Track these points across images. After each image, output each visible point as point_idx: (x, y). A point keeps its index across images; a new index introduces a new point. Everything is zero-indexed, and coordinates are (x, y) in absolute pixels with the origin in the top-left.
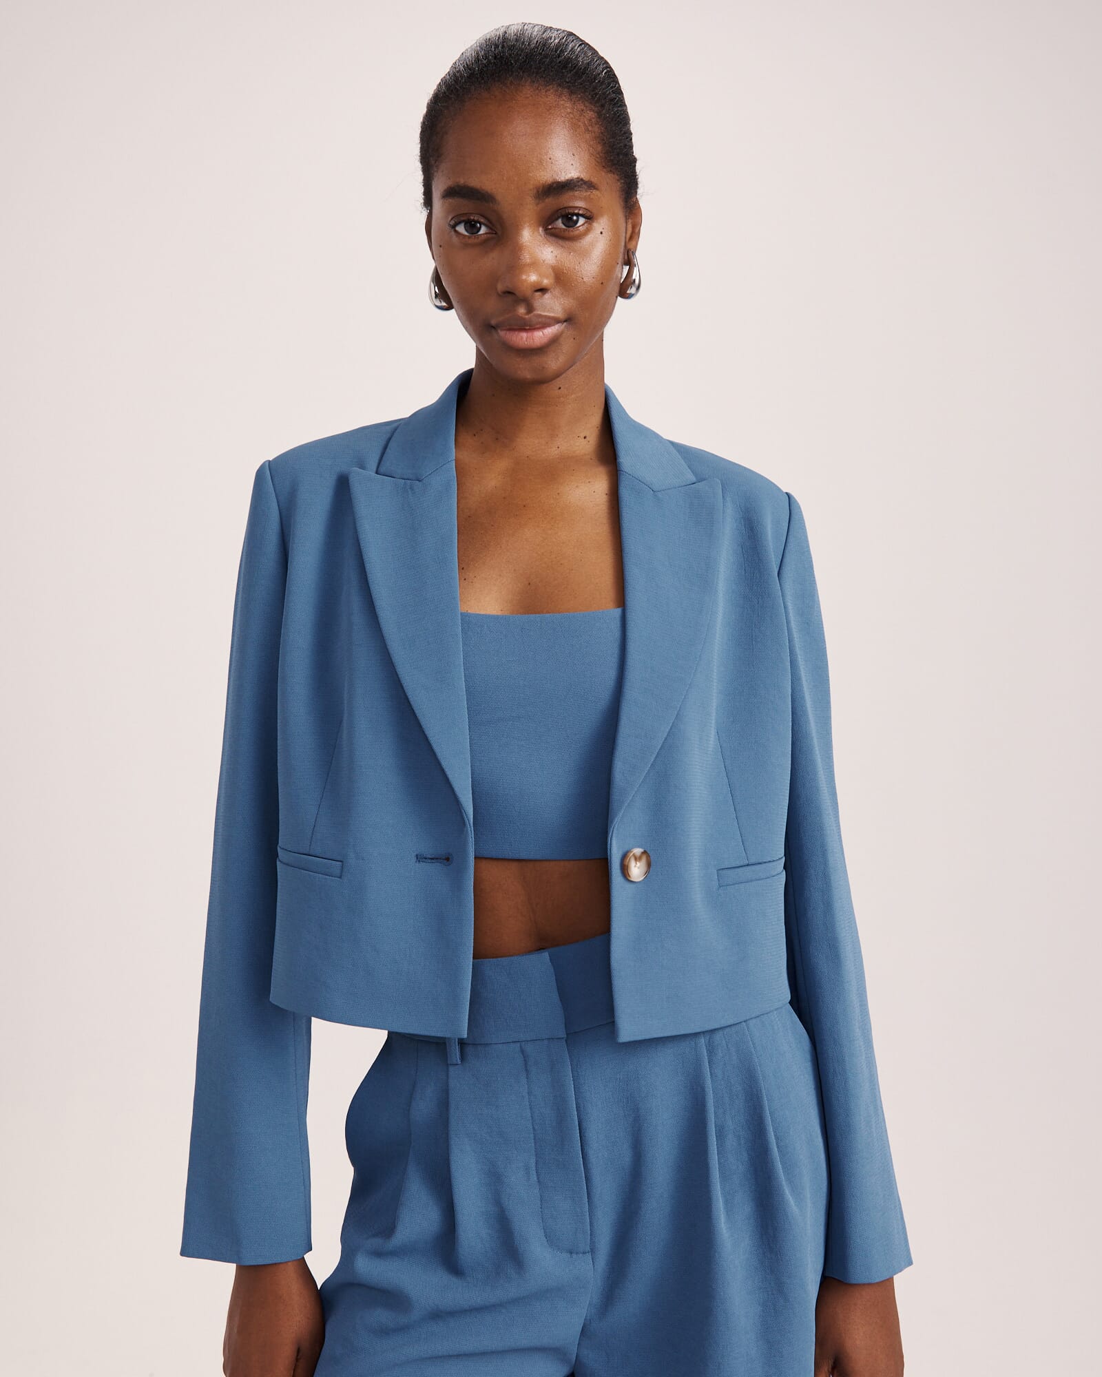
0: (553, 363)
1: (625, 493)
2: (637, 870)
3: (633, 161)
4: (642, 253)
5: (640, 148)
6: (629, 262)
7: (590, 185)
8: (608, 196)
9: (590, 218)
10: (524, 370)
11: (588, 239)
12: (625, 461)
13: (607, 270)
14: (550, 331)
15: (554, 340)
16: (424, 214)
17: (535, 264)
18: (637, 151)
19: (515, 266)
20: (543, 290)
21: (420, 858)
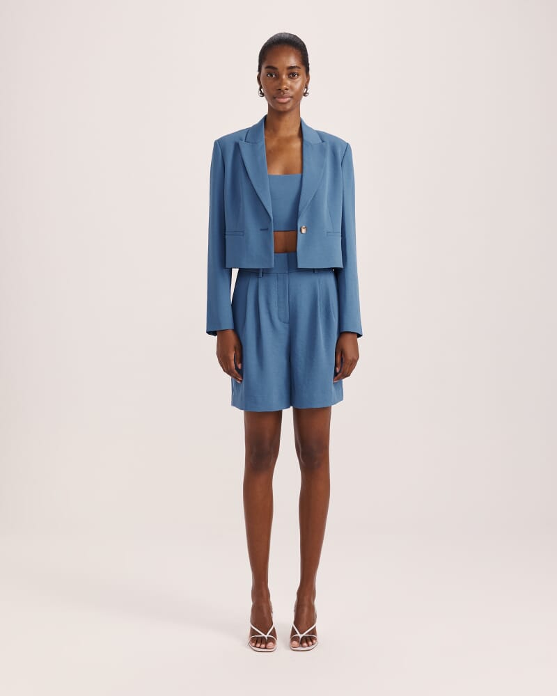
0: (288, 107)
1: (304, 146)
2: (304, 231)
3: (308, 64)
4: (309, 86)
5: (310, 61)
6: (307, 88)
7: (299, 68)
8: (302, 70)
9: (298, 75)
10: (281, 108)
11: (297, 80)
12: (305, 138)
13: (301, 88)
14: (288, 99)
15: (289, 101)
16: (257, 73)
17: (286, 84)
18: (309, 62)
19: (281, 84)
20: (287, 89)
21: (261, 230)
